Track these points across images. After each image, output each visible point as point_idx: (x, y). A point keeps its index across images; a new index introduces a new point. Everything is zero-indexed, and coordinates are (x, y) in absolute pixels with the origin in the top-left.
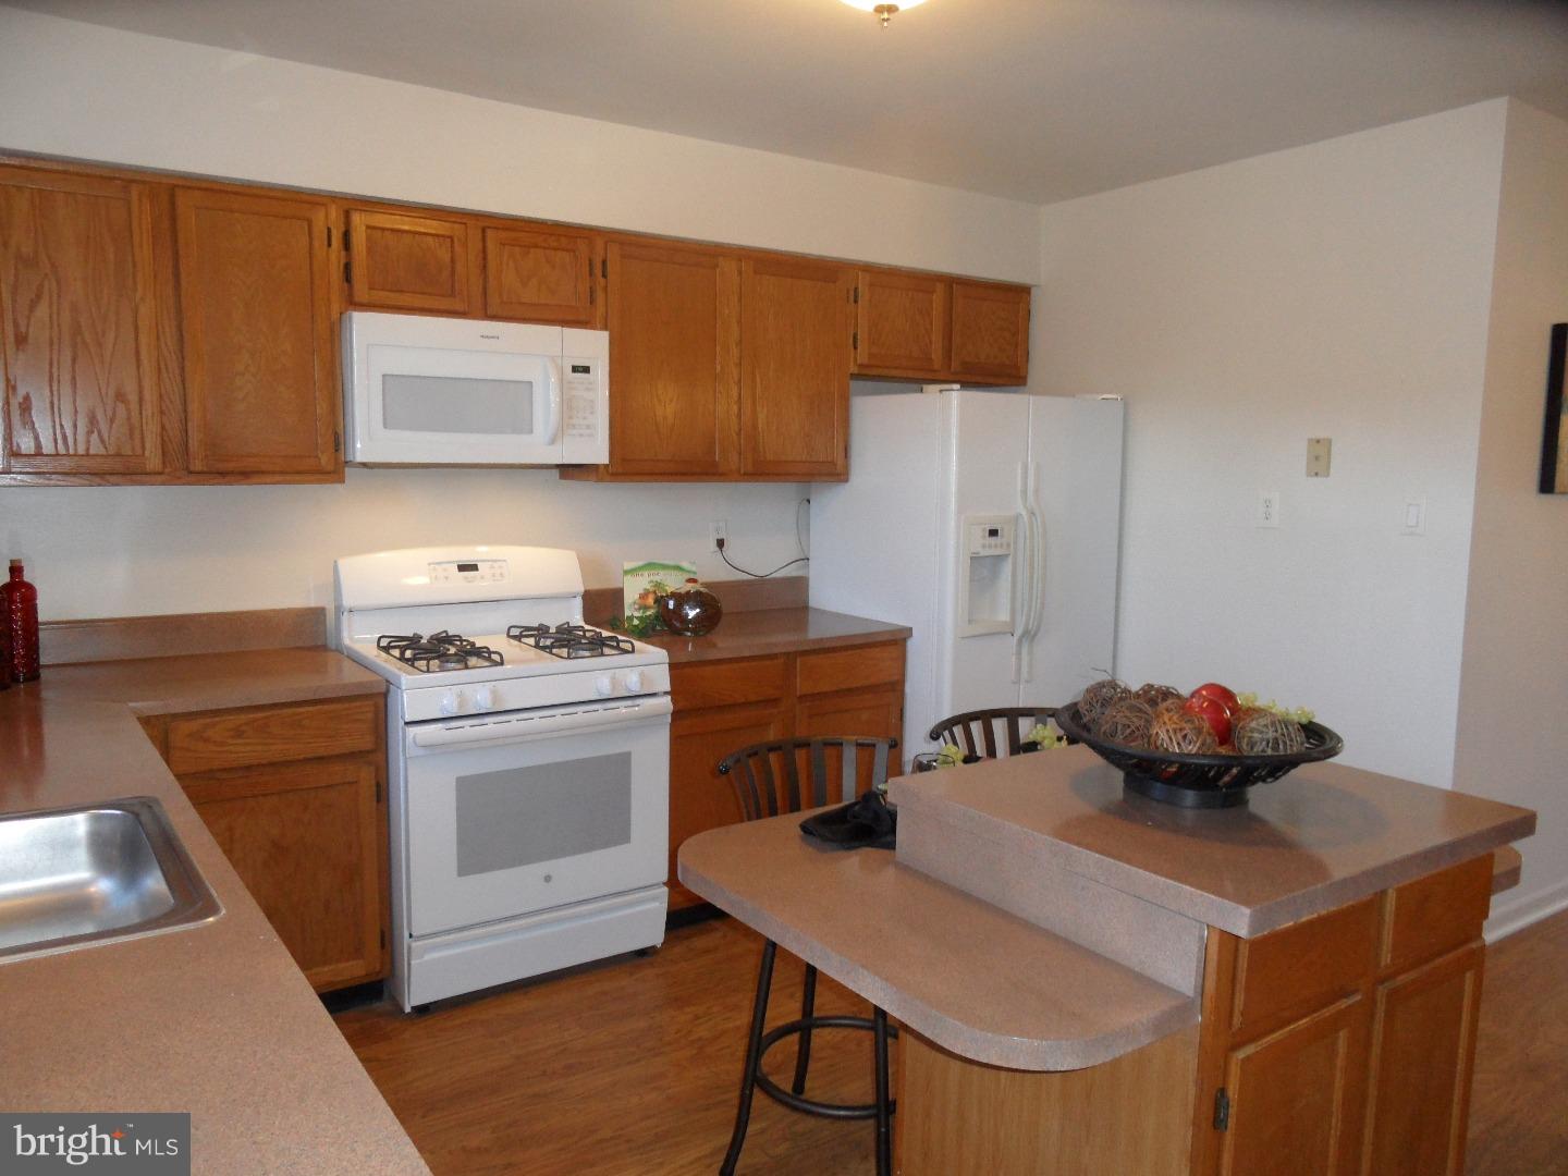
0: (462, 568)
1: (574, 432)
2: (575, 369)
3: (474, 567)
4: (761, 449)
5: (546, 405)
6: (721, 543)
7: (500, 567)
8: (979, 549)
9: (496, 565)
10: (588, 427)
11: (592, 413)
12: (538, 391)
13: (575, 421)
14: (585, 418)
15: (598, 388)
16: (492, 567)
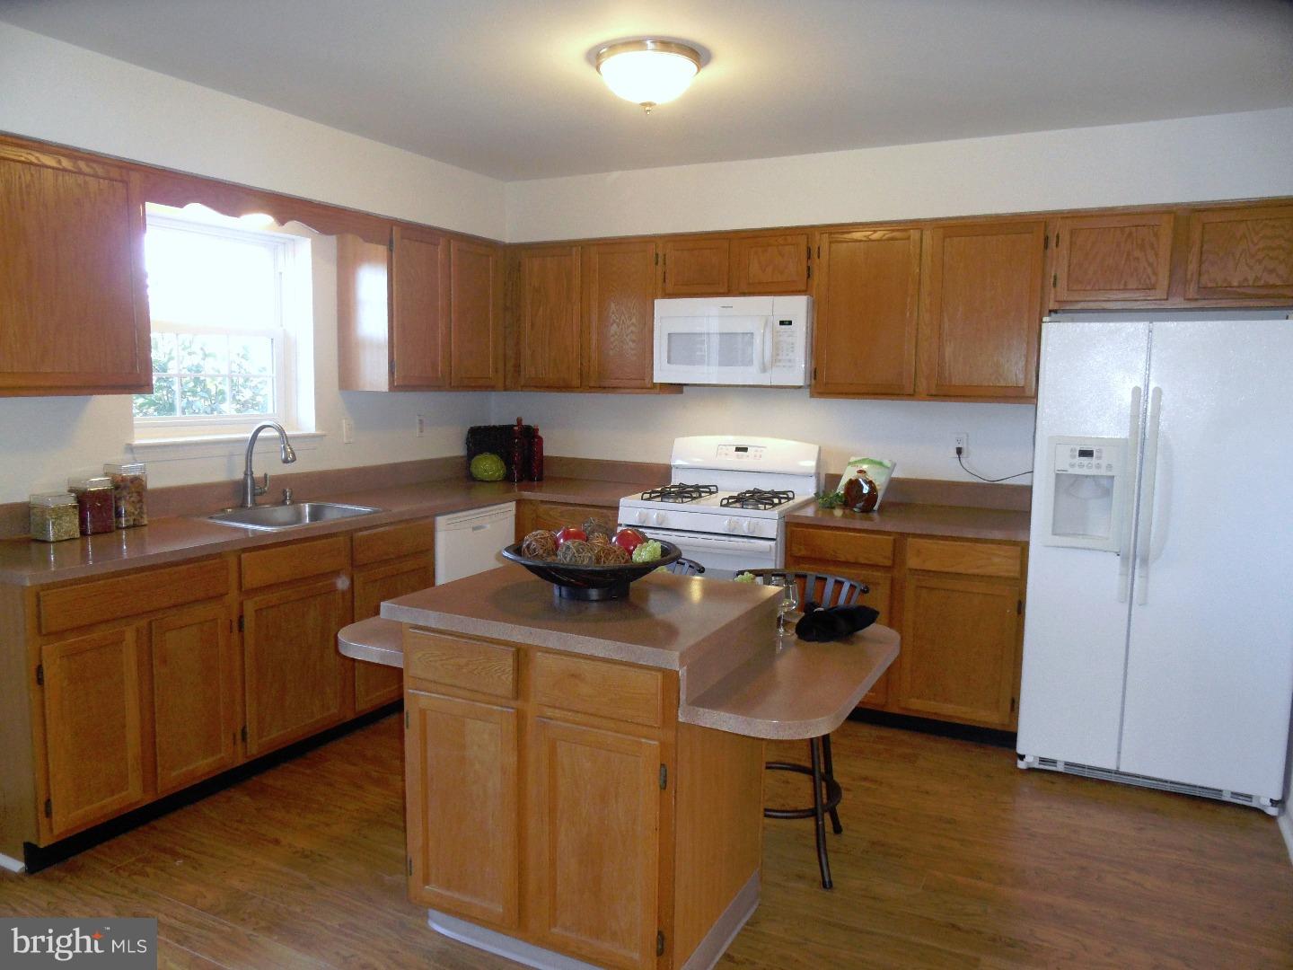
0: (738, 449)
1: (781, 364)
2: (782, 323)
3: (745, 449)
4: (947, 375)
5: (761, 346)
6: (959, 451)
7: (761, 451)
8: (1066, 467)
9: (759, 449)
10: (790, 361)
11: (793, 351)
12: (757, 340)
13: (779, 358)
14: (787, 355)
15: (799, 335)
16: (756, 451)
